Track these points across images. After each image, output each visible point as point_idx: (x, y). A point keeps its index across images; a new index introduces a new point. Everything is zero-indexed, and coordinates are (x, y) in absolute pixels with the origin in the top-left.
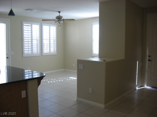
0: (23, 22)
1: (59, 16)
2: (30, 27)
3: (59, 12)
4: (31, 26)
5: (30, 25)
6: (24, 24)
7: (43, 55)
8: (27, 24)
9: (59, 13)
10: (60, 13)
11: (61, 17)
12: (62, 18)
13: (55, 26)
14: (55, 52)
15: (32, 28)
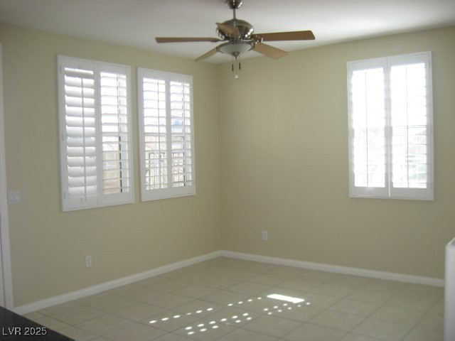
0: (61, 59)
1: (235, 20)
2: (91, 82)
3: (234, 6)
4: (97, 78)
5: (91, 72)
6: (67, 69)
7: (144, 198)
8: (80, 68)
9: (232, 11)
10: (237, 10)
11: (245, 26)
12: (247, 30)
13: (187, 82)
14: (190, 184)
15: (97, 87)
